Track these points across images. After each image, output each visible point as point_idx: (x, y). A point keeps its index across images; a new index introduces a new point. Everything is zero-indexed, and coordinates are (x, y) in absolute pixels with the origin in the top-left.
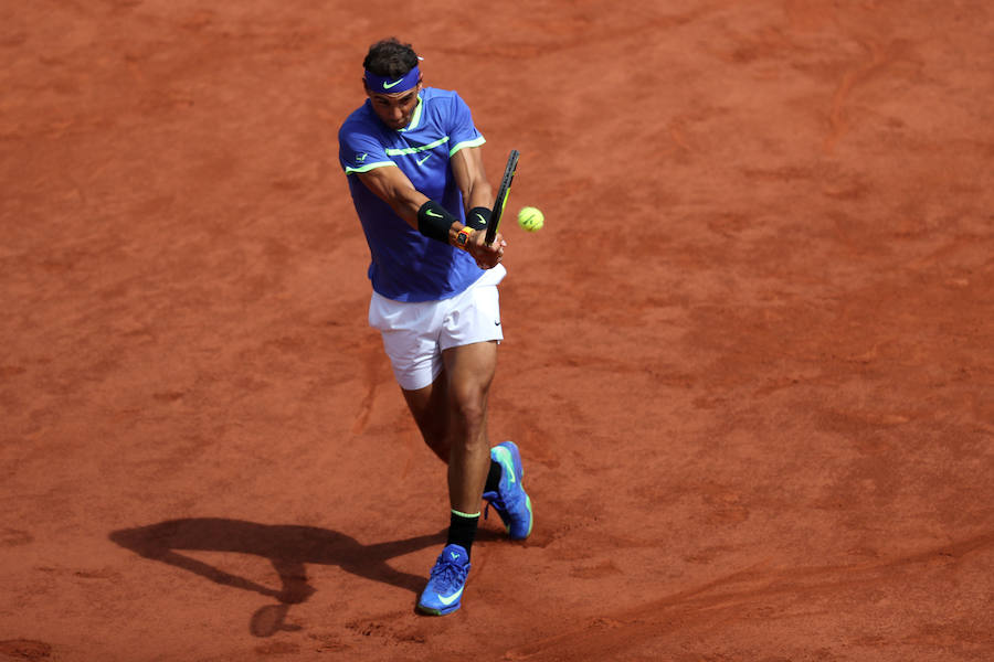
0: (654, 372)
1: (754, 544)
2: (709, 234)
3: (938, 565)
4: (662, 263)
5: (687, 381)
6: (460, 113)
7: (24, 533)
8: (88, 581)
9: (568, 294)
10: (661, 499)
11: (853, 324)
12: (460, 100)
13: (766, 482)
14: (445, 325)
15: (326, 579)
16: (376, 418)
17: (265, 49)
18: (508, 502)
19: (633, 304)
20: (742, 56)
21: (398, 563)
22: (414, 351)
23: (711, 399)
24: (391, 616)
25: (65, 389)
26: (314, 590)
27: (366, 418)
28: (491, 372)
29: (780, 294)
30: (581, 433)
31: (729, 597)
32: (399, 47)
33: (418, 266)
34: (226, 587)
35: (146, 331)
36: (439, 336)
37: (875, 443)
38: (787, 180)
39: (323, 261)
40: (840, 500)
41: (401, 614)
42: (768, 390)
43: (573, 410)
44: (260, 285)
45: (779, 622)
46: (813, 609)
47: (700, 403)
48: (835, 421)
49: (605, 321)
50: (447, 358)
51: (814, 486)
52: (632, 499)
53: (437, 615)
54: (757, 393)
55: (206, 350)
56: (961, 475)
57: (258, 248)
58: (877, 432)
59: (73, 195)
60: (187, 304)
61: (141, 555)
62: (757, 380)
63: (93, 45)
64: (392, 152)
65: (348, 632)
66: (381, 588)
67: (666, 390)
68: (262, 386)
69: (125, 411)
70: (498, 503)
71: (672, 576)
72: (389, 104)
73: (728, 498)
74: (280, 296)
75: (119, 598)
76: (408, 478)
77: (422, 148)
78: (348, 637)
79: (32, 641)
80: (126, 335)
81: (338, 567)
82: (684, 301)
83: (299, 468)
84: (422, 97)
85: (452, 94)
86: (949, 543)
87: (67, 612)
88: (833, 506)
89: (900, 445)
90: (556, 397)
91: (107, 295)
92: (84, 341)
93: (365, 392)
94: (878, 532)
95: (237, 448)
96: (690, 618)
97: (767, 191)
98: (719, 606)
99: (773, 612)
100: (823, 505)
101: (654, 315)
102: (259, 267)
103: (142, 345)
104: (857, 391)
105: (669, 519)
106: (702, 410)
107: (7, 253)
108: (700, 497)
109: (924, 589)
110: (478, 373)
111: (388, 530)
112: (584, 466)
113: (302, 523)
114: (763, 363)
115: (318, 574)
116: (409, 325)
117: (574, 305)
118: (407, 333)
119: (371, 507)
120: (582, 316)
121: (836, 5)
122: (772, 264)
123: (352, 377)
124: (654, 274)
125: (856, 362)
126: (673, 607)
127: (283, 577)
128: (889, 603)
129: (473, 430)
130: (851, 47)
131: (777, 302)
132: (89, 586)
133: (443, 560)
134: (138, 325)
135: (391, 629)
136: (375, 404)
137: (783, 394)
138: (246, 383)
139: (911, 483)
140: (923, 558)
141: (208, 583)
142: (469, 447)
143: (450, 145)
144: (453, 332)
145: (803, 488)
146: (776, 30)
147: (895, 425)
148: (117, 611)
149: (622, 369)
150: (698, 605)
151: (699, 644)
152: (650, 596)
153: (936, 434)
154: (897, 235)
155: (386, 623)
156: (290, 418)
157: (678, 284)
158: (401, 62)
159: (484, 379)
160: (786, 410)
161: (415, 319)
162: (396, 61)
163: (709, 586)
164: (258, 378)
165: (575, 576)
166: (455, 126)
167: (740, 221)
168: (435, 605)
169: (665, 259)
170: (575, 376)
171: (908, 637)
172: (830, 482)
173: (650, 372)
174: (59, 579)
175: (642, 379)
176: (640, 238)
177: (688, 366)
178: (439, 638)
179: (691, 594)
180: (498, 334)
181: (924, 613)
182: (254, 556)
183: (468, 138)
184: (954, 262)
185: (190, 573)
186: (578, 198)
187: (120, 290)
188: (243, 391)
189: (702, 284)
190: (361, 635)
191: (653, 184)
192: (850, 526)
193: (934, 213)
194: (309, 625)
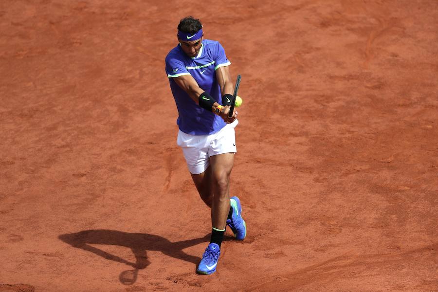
0: (295, 166)
1: (345, 244)
2: (315, 104)
3: (427, 254)
4: (295, 117)
5: (310, 170)
6: (220, 51)
7: (20, 236)
8: (49, 258)
9: (254, 131)
10: (302, 223)
11: (382, 145)
12: (220, 45)
13: (348, 216)
14: (211, 145)
15: (155, 257)
16: (172, 186)
17: (112, 19)
18: (236, 224)
19: (283, 135)
20: (324, 24)
21: (187, 251)
22: (197, 157)
23: (321, 178)
24: (186, 275)
25: (33, 171)
26: (150, 263)
27: (168, 186)
28: (231, 166)
29: (349, 132)
30: (264, 193)
31: (335, 267)
32: (193, 20)
33: (199, 119)
34: (111, 261)
35: (67, 146)
36: (208, 150)
37: (396, 199)
38: (348, 81)
39: (144, 115)
40: (382, 224)
41: (190, 274)
42: (347, 174)
43: (260, 183)
44: (117, 126)
45: (358, 279)
46: (374, 273)
47: (317, 180)
48: (377, 189)
49: (272, 143)
50: (212, 160)
51: (370, 218)
52: (289, 223)
53: (206, 274)
54: (341, 176)
55: (95, 154)
56: (435, 213)
57: (115, 109)
58: (396, 194)
59: (31, 84)
60: (85, 134)
61: (72, 246)
62: (341, 170)
63: (35, 17)
64: (189, 68)
65: (167, 282)
66: (180, 262)
67: (300, 174)
68: (121, 171)
69: (61, 182)
70: (231, 225)
71: (309, 258)
72: (189, 46)
73: (332, 223)
74: (126, 130)
75: (64, 266)
76: (189, 213)
77: (202, 66)
78: (167, 284)
79: (26, 285)
80: (58, 148)
81: (160, 252)
82: (306, 134)
83: (140, 208)
84: (203, 43)
85: (216, 42)
86: (431, 244)
87: (41, 272)
88: (379, 227)
89: (407, 200)
90: (252, 177)
91: (49, 129)
92: (40, 150)
93: (167, 174)
94: (400, 239)
95: (112, 198)
96: (319, 277)
97: (340, 85)
98: (331, 271)
99: (355, 275)
100: (374, 226)
101: (293, 140)
102: (116, 118)
103: (66, 152)
104: (386, 175)
105: (306, 232)
106: (318, 183)
107: (3, 110)
108: (319, 223)
109: (422, 264)
110: (226, 167)
111: (181, 236)
112: (267, 208)
113: (143, 232)
114: (344, 162)
115: (152, 256)
116: (195, 145)
117: (257, 136)
118: (194, 149)
119: (173, 226)
120: (261, 141)
121: (365, 2)
122: (344, 118)
123: (161, 167)
124: (292, 122)
125: (385, 162)
126: (311, 272)
127: (136, 257)
128: (407, 271)
129: (223, 192)
130: (373, 21)
131: (348, 135)
132: (50, 260)
133: (208, 250)
134: (63, 143)
135: (186, 281)
136: (172, 179)
137: (354, 176)
138: (113, 169)
139: (413, 217)
140: (420, 251)
141: (103, 259)
142: (221, 200)
143: (215, 65)
144: (215, 149)
145: (365, 218)
146: (339, 13)
147: (404, 191)
148: (63, 271)
149: (281, 164)
150: (322, 270)
151: (323, 288)
152: (300, 266)
153: (422, 195)
154: (399, 105)
155: (183, 278)
156: (134, 186)
157: (303, 127)
158: (195, 27)
159: (228, 169)
160: (355, 184)
161: (198, 143)
162: (193, 27)
163: (326, 263)
164: (119, 167)
165: (266, 257)
166: (217, 57)
167: (328, 98)
168: (205, 270)
169: (296, 115)
170: (260, 168)
171: (417, 286)
172: (376, 216)
173: (293, 166)
174: (36, 257)
175: (290, 169)
176: (285, 106)
177: (310, 163)
178: (207, 285)
179: (318, 266)
180: (234, 149)
181: (423, 276)
182: (122, 247)
183: (223, 62)
184: (425, 118)
185: (95, 255)
186: (256, 87)
187: (54, 127)
188: (113, 173)
189: (314, 126)
190: (173, 283)
191: (289, 82)
192: (387, 235)
193: (415, 96)
194: (149, 279)
